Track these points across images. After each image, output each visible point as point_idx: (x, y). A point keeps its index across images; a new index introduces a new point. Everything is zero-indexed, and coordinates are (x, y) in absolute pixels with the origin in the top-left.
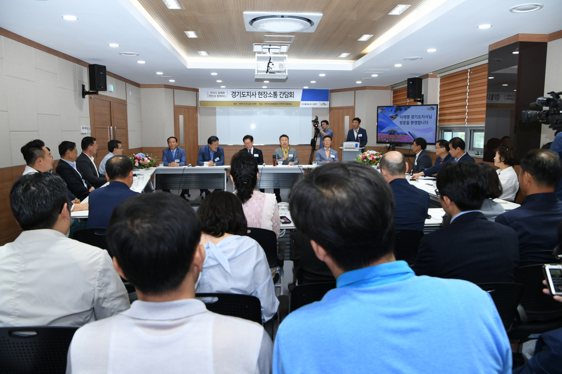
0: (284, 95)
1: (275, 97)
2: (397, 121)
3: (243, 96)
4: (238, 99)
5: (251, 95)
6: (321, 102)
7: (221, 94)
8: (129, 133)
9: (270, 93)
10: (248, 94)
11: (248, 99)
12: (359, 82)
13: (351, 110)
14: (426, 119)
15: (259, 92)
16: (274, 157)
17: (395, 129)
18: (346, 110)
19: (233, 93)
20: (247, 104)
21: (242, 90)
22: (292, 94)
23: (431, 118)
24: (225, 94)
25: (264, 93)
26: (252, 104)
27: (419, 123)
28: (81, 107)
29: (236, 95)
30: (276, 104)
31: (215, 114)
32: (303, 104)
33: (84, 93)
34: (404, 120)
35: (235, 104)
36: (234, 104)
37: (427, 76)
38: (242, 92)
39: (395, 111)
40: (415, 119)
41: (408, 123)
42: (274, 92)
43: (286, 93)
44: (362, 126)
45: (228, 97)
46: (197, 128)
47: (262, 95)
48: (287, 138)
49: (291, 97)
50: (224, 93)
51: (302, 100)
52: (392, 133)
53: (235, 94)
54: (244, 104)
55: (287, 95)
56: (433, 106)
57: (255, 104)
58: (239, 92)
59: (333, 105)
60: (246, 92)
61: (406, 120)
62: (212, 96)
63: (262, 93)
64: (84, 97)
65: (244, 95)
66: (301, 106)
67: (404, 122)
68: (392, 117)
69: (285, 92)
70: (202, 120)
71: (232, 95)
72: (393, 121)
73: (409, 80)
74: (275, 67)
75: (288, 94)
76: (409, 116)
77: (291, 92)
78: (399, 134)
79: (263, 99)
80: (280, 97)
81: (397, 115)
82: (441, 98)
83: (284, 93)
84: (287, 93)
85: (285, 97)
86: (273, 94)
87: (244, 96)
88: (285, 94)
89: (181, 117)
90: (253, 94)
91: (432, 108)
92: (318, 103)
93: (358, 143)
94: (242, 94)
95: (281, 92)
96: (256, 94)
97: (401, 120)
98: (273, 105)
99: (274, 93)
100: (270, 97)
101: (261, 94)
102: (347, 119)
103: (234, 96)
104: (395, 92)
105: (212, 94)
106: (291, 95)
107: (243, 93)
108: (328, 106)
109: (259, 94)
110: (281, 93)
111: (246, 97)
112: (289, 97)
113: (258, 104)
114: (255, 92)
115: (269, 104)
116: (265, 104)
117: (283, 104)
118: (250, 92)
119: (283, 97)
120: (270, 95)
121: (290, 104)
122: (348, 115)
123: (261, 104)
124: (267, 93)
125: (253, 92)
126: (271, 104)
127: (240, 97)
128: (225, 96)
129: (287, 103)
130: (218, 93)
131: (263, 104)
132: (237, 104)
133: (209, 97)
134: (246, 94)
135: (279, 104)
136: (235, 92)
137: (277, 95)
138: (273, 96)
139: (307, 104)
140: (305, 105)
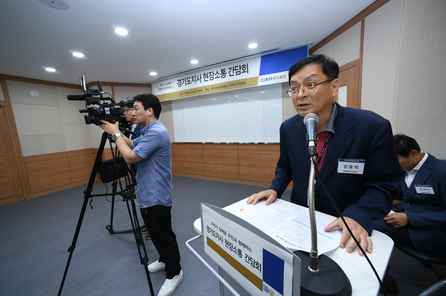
0: (234, 71)
1: (223, 77)
3: (188, 83)
4: (184, 87)
5: (196, 80)
7: (168, 85)
9: (217, 72)
10: (193, 80)
15: (205, 74)
19: (178, 81)
20: (192, 92)
22: (246, 67)
24: (172, 85)
25: (210, 75)
26: (197, 91)
29: (181, 84)
30: (225, 87)
31: (171, 110)
32: (262, 80)
38: (187, 78)
42: (222, 70)
43: (237, 68)
45: (175, 87)
47: (207, 77)
49: (244, 72)
50: (171, 83)
51: (261, 74)
53: (181, 82)
54: (190, 92)
55: (239, 70)
57: (201, 90)
58: (184, 79)
60: (191, 78)
63: (207, 75)
65: (189, 81)
69: (235, 67)
71: (178, 84)
75: (240, 68)
77: (244, 65)
80: (230, 76)
83: (234, 68)
84: (238, 68)
85: (237, 74)
86: (220, 73)
87: (189, 83)
88: (236, 70)
90: (198, 78)
94: (188, 81)
96: (201, 78)
98: (221, 88)
99: (222, 71)
100: (217, 77)
101: (207, 76)
103: (180, 85)
105: (162, 87)
106: (244, 69)
107: (189, 80)
109: (205, 77)
110: (230, 69)
111: (191, 83)
112: (242, 72)
113: (204, 90)
114: (200, 75)
115: (216, 88)
116: (212, 89)
117: (233, 85)
118: (195, 76)
119: (234, 75)
120: (217, 75)
121: (243, 84)
122: (344, 85)
123: (207, 90)
124: (214, 74)
125: (198, 76)
126: (219, 87)
127: (186, 85)
128: (172, 86)
129: (240, 82)
130: (166, 85)
131: (210, 89)
132: (183, 94)
133: (159, 90)
134: (191, 79)
135: (228, 86)
136: (180, 80)
137: (226, 73)
138: (221, 76)
139: (269, 79)
140: (267, 80)
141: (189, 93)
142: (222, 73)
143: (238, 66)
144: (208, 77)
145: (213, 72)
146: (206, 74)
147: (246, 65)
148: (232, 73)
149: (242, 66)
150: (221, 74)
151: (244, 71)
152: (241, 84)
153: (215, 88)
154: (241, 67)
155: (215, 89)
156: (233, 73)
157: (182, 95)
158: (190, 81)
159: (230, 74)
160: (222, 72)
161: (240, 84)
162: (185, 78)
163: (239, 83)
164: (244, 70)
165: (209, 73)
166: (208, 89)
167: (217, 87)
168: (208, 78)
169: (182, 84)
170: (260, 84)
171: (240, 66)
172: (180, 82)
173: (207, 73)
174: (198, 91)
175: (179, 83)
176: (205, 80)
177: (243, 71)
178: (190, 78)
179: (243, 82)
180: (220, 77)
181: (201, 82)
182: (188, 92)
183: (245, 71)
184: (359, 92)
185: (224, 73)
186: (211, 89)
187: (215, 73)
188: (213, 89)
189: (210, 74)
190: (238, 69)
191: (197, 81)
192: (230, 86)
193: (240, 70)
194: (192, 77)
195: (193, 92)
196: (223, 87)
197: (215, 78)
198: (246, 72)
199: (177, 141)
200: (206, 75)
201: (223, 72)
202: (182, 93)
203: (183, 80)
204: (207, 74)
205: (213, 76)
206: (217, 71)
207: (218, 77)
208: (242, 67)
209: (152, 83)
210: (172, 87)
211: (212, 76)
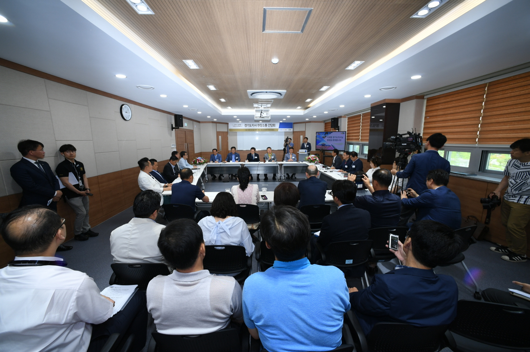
0: (270, 125)
1: (266, 126)
2: (326, 139)
3: (250, 126)
4: (248, 128)
6: (289, 129)
8: (195, 145)
10: (253, 125)
11: (252, 128)
12: (307, 119)
13: (303, 133)
14: (340, 139)
15: (258, 124)
16: (264, 158)
17: (325, 143)
18: (301, 133)
21: (250, 123)
23: (342, 138)
25: (261, 125)
26: (254, 130)
27: (337, 140)
28: (171, 135)
31: (236, 135)
32: (280, 130)
33: (172, 128)
34: (329, 139)
35: (246, 130)
37: (341, 117)
39: (325, 135)
40: (335, 139)
41: (331, 140)
44: (309, 141)
45: (243, 127)
46: (228, 142)
47: (259, 126)
48: (270, 149)
49: (274, 126)
50: (241, 125)
51: (279, 128)
52: (323, 145)
53: (246, 125)
54: (251, 130)
55: (272, 125)
56: (344, 132)
58: (248, 124)
59: (295, 130)
61: (330, 139)
62: (235, 126)
64: (172, 130)
66: (279, 131)
67: (329, 140)
68: (323, 137)
70: (230, 138)
72: (324, 139)
73: (332, 119)
74: (264, 115)
76: (331, 137)
77: (274, 124)
78: (327, 146)
79: (260, 128)
80: (269, 127)
81: (326, 136)
82: (348, 128)
85: (271, 127)
89: (220, 137)
91: (343, 133)
92: (287, 129)
93: (307, 150)
96: (256, 125)
97: (328, 139)
100: (264, 126)
102: (302, 137)
104: (326, 124)
108: (292, 131)
130: (238, 125)
139: (282, 130)
161: (272, 130)
209: (229, 123)
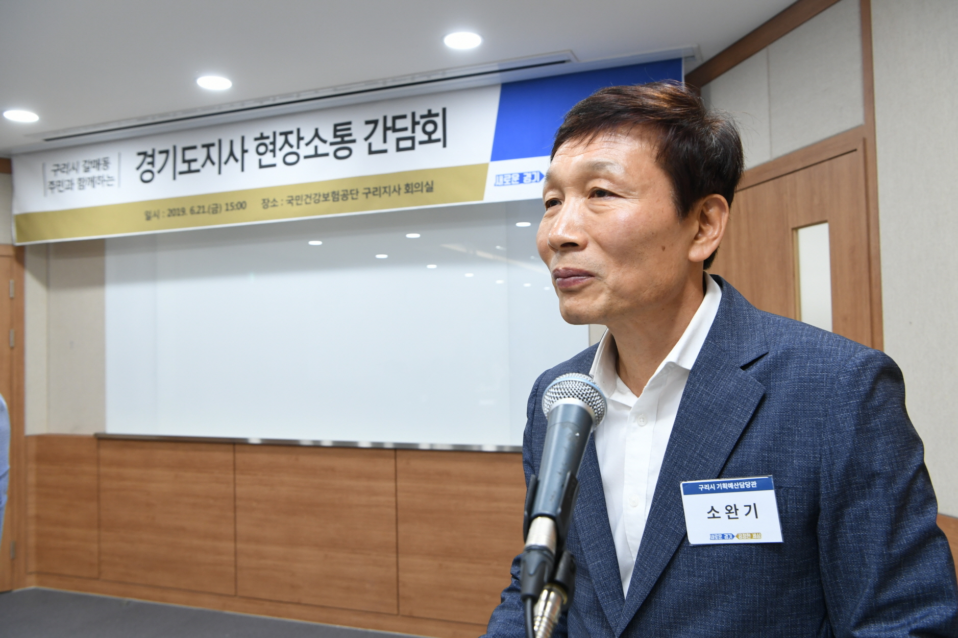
0: (389, 133)
1: (340, 154)
3: (185, 167)
4: (164, 187)
5: (224, 159)
7: (94, 172)
9: (317, 135)
10: (209, 157)
11: (206, 183)
15: (262, 137)
18: (800, 177)
19: (143, 157)
20: (201, 210)
22: (439, 121)
24: (112, 171)
25: (286, 142)
26: (224, 208)
29: (155, 170)
30: (345, 197)
31: (98, 280)
32: (503, 180)
35: (151, 214)
36: (148, 218)
38: (185, 149)
42: (336, 126)
43: (400, 124)
45: (123, 183)
47: (273, 151)
49: (430, 141)
50: (106, 163)
51: (497, 155)
53: (152, 163)
54: (192, 211)
55: (408, 134)
57: (242, 205)
58: (167, 152)
60: (199, 147)
62: (60, 183)
63: (273, 143)
65: (189, 162)
69: (395, 118)
71: (138, 168)
75: (415, 123)
77: (430, 114)
80: (371, 152)
83: (389, 124)
84: (407, 123)
85: (399, 149)
86: (330, 138)
87: (190, 171)
88: (395, 130)
90: (232, 154)
94: (184, 161)
95: (375, 122)
96: (244, 151)
98: (330, 203)
99: (336, 131)
100: (316, 155)
101: (271, 147)
103: (147, 176)
105: (61, 176)
106: (430, 128)
107: (189, 155)
109: (262, 149)
110: (371, 126)
111: (198, 171)
112: (421, 143)
113: (254, 206)
114: (243, 138)
115: (308, 200)
116: (290, 202)
117: (383, 190)
118: (220, 141)
119: (385, 151)
120: (316, 148)
121: (425, 189)
122: (817, 220)
123: (270, 204)
124: (302, 139)
125: (232, 142)
126: (322, 198)
127: (174, 178)
128: (111, 178)
129: (410, 183)
130: (81, 169)
131: (279, 203)
132: (161, 215)
133: (49, 191)
134: (201, 154)
135: (361, 197)
136: (150, 152)
137: (354, 141)
138: (331, 150)
139: (533, 177)
140: (521, 181)
141: (188, 211)
142: (339, 140)
143: (404, 117)
144: (277, 151)
145: (298, 130)
146: (268, 138)
147: (437, 115)
148: (377, 142)
149: (422, 117)
150: (332, 144)
151: (430, 137)
152: (414, 189)
153: (304, 197)
154: (417, 119)
155: (304, 202)
156: (385, 141)
157: (154, 219)
158: (195, 160)
159: (370, 145)
160: (339, 133)
161: (409, 188)
162: (175, 148)
163: (407, 185)
164: (429, 134)
165: (281, 134)
166: (271, 200)
167: (313, 196)
168: (274, 156)
169: (159, 172)
170: (493, 194)
171: (413, 114)
172: (149, 163)
173: (274, 134)
174: (230, 208)
175: (146, 167)
176: (260, 160)
177: (426, 138)
178: (194, 148)
179: (425, 184)
180: (327, 155)
181: (243, 170)
182: (183, 211)
183: (434, 137)
184: (873, 251)
185: (346, 139)
186: (285, 203)
187: (308, 134)
188: (294, 202)
189: (283, 137)
190: (405, 129)
191: (226, 163)
192: (370, 195)
193: (413, 131)
194: (204, 146)
195: (206, 209)
196: (340, 198)
197: (306, 157)
198: (438, 140)
199: (114, 427)
200: (267, 142)
201: (342, 136)
202: (153, 209)
203: (164, 156)
204: (271, 140)
205: (298, 147)
206: (317, 130)
207: (320, 152)
208: (423, 121)
209: (17, 155)
210: (110, 183)
211: (291, 146)
